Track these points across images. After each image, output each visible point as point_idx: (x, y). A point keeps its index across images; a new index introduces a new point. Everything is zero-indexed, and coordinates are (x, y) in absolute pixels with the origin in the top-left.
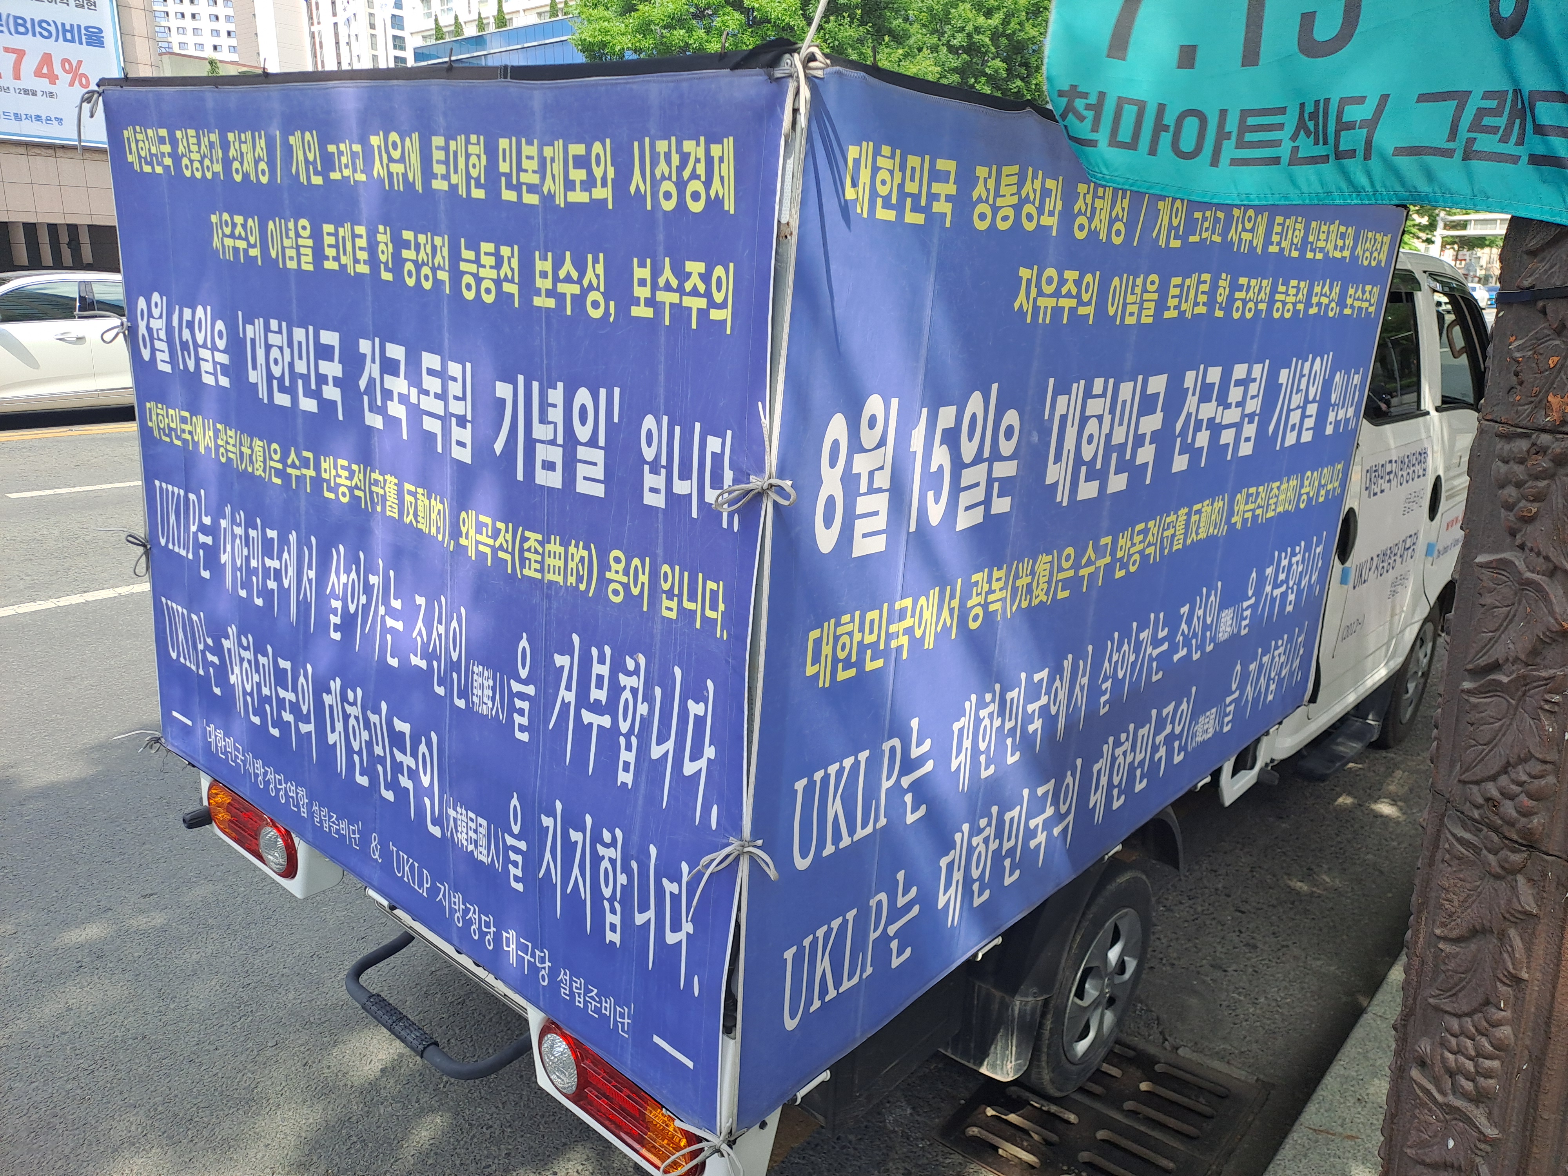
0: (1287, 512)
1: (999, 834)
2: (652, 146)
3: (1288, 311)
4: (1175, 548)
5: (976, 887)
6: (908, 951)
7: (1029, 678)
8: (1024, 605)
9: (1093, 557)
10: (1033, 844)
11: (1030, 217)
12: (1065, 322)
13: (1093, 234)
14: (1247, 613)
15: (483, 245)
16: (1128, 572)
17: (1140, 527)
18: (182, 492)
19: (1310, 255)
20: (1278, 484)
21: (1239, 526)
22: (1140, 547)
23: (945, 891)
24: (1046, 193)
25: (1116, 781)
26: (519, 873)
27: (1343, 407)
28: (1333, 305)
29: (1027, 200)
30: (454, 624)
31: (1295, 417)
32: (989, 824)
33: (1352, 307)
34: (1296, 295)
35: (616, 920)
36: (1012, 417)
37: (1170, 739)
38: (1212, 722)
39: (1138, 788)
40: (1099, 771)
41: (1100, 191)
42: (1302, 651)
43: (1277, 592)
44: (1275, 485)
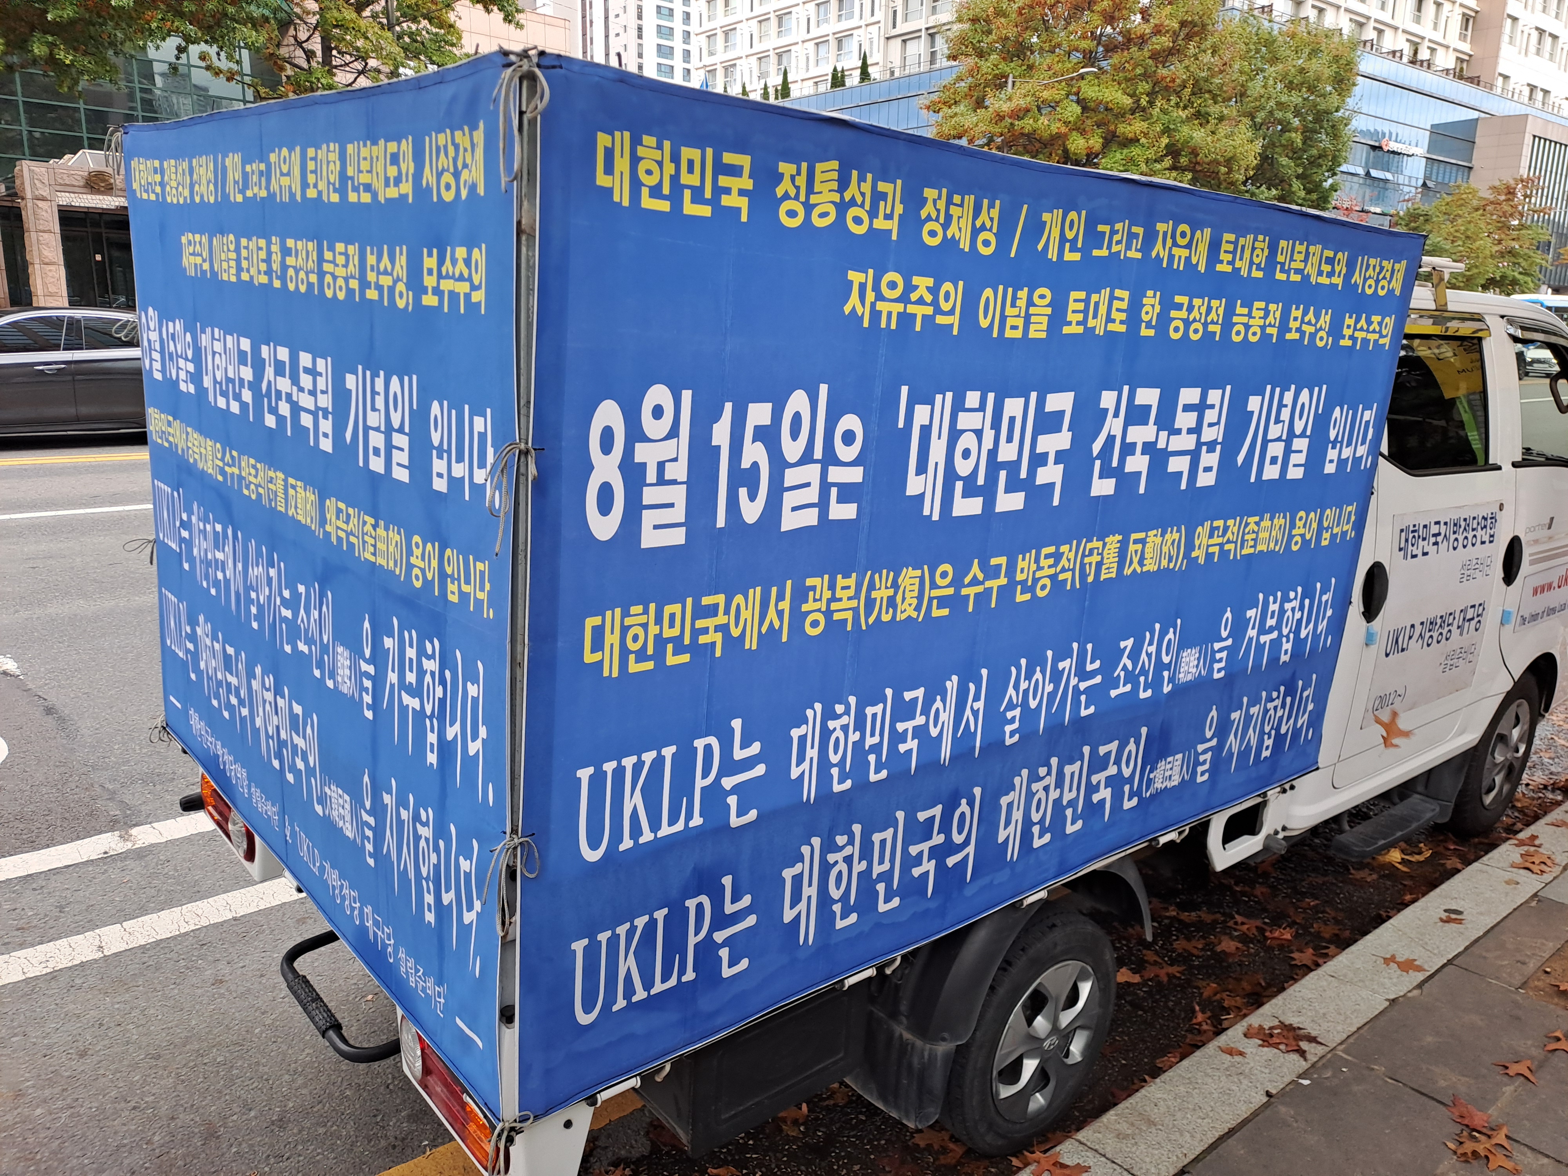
0: (1271, 552)
1: (866, 856)
2: (437, 140)
3: (1254, 334)
4: (1103, 577)
5: (837, 908)
6: (744, 964)
7: (898, 696)
8: (884, 619)
9: (981, 576)
10: (916, 872)
11: (858, 221)
12: (918, 329)
13: (950, 242)
14: (1221, 655)
15: (337, 245)
16: (1034, 595)
17: (1049, 550)
19: (1280, 276)
20: (1256, 519)
21: (1202, 561)
22: (1052, 571)
23: (792, 907)
24: (878, 197)
25: (1036, 817)
27: (1349, 444)
28: (1322, 333)
29: (853, 202)
30: (325, 609)
31: (1276, 449)
32: (851, 842)
33: (1353, 337)
34: (1264, 318)
35: (431, 899)
36: (850, 422)
37: (1115, 781)
38: (1177, 769)
39: (1070, 829)
40: (1010, 805)
41: (957, 199)
42: (1310, 707)
43: (1264, 639)
44: (1253, 520)
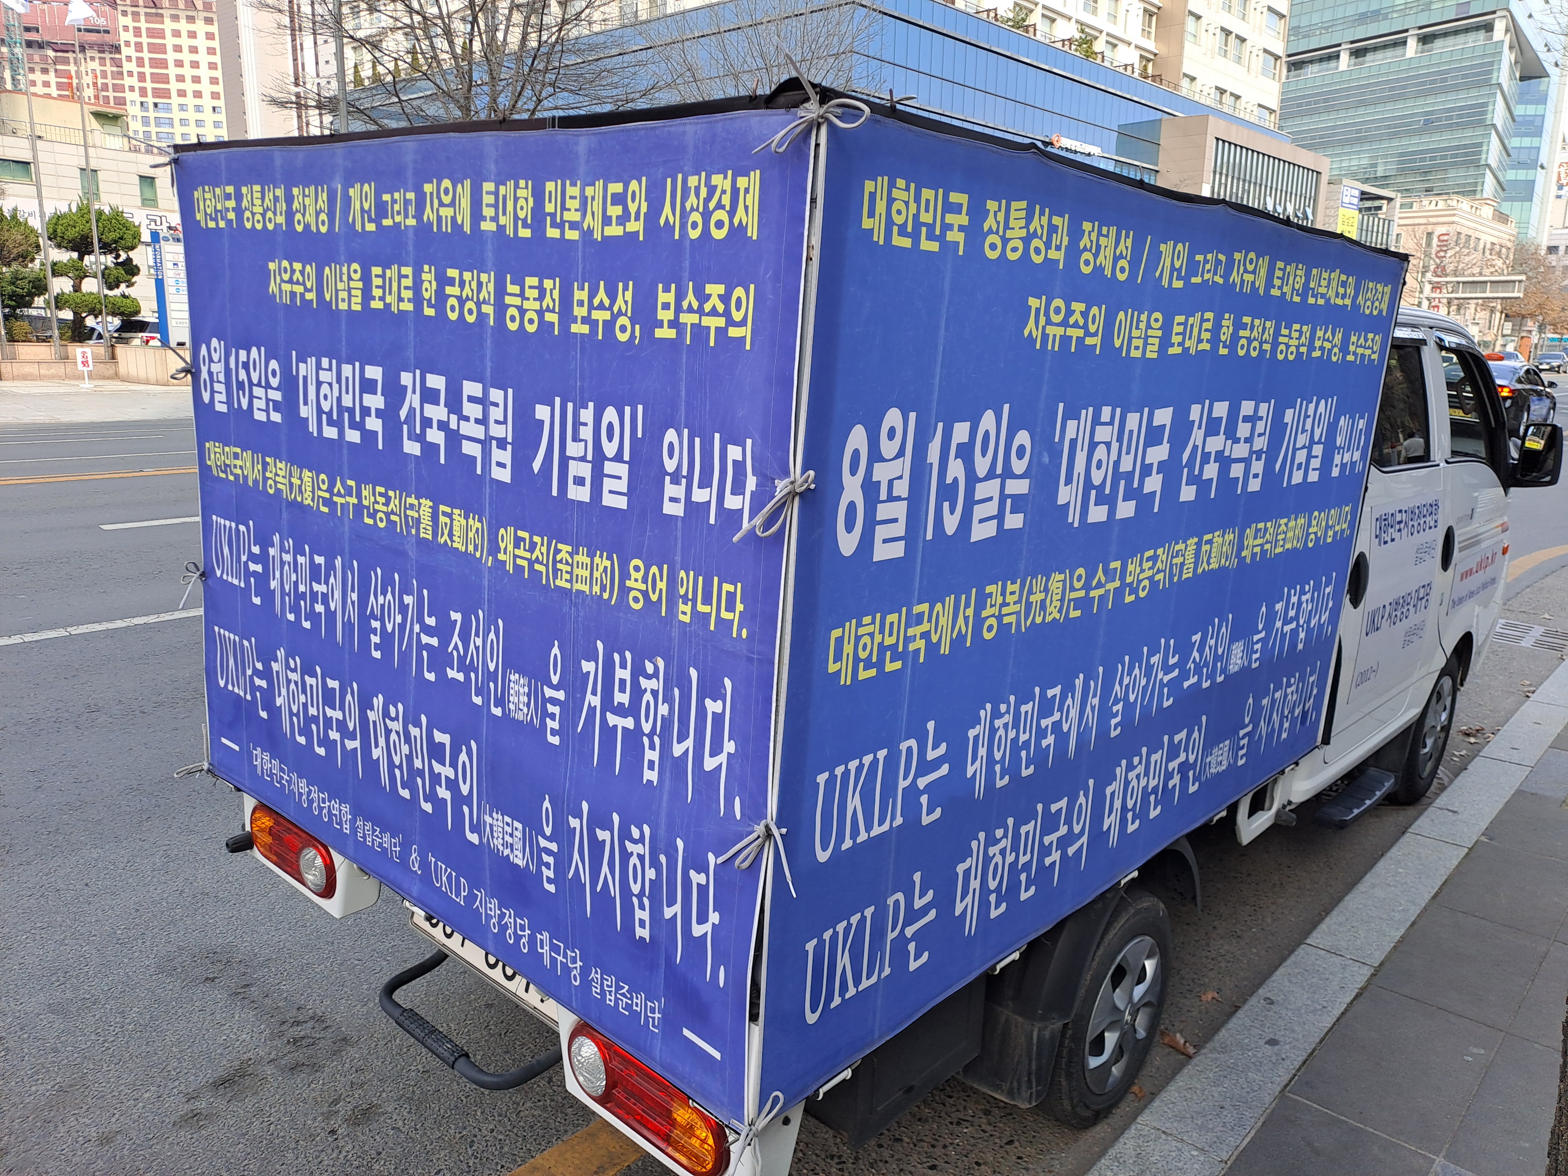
0: (1295, 549)
1: (1015, 848)
2: (685, 181)
3: (1292, 353)
4: (1184, 576)
5: (993, 898)
6: (925, 956)
7: (1043, 694)
8: (1038, 620)
9: (1103, 580)
10: (1048, 861)
11: (1038, 251)
12: (1073, 350)
13: (1099, 270)
14: (1258, 646)
15: (527, 279)
16: (1137, 597)
17: (1150, 553)
18: (233, 525)
19: (1311, 301)
20: (1285, 520)
21: (1248, 561)
22: (1150, 573)
23: (962, 901)
24: (1052, 229)
25: (1130, 804)
26: (551, 874)
27: (1348, 450)
28: (1336, 350)
29: (1035, 234)
30: (492, 636)
31: (1301, 456)
32: (1005, 836)
33: (1355, 353)
34: (1299, 339)
35: (645, 915)
36: (1023, 438)
37: (1184, 768)
38: (1225, 754)
39: (1153, 814)
40: (1113, 794)
41: (1105, 230)
42: (1315, 691)
43: (1287, 628)
44: (1284, 521)
